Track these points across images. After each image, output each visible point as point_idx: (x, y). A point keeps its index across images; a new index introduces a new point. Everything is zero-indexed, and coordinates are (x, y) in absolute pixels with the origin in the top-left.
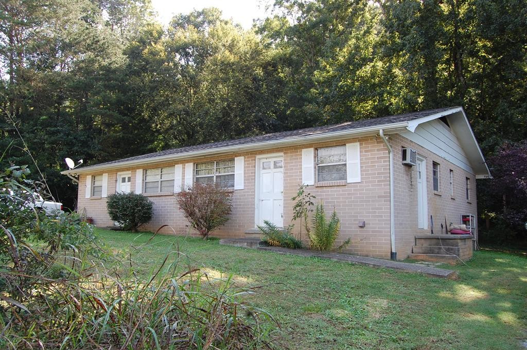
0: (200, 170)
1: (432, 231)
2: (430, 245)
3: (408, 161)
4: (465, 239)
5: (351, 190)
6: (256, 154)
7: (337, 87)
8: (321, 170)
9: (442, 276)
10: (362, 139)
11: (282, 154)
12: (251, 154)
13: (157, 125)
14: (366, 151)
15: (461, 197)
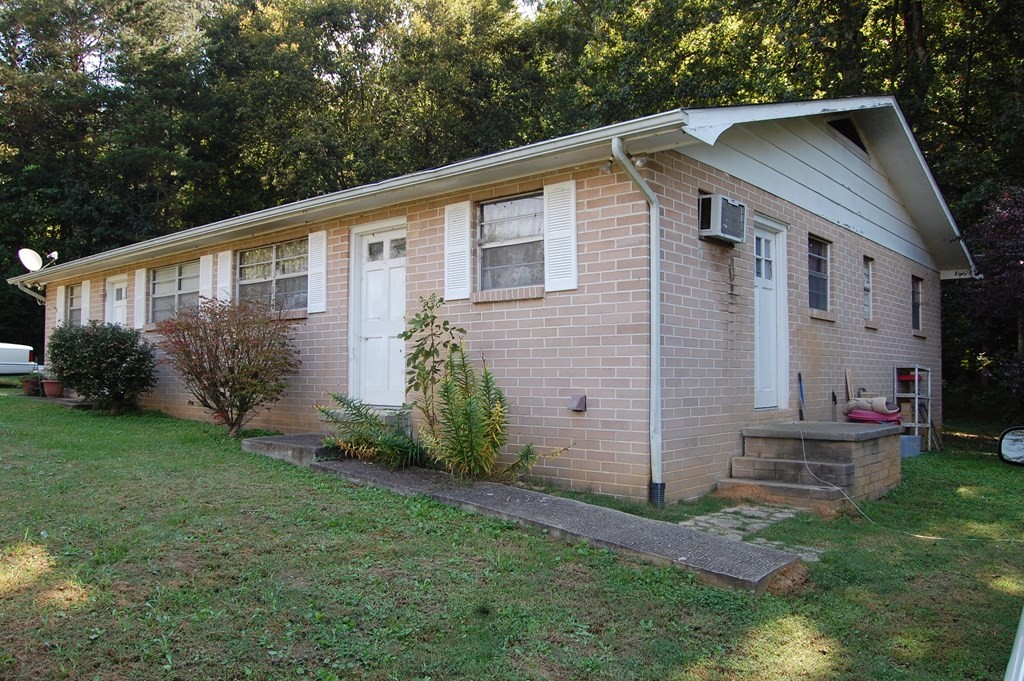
0: (248, 267)
1: (801, 412)
2: (779, 456)
3: (716, 229)
4: (877, 438)
5: (553, 312)
6: (351, 223)
7: (630, 75)
8: (490, 260)
9: (743, 584)
10: (586, 170)
11: (403, 220)
12: (340, 223)
13: (272, 178)
14: (591, 204)
15: (896, 323)
